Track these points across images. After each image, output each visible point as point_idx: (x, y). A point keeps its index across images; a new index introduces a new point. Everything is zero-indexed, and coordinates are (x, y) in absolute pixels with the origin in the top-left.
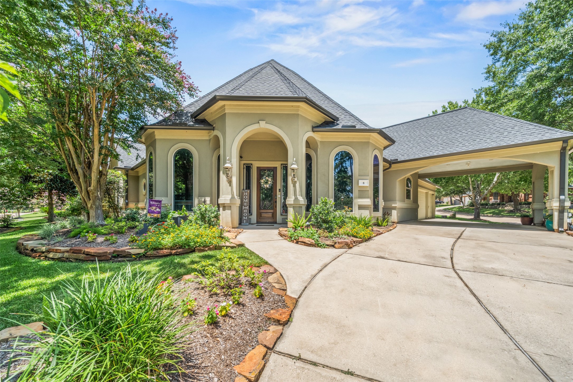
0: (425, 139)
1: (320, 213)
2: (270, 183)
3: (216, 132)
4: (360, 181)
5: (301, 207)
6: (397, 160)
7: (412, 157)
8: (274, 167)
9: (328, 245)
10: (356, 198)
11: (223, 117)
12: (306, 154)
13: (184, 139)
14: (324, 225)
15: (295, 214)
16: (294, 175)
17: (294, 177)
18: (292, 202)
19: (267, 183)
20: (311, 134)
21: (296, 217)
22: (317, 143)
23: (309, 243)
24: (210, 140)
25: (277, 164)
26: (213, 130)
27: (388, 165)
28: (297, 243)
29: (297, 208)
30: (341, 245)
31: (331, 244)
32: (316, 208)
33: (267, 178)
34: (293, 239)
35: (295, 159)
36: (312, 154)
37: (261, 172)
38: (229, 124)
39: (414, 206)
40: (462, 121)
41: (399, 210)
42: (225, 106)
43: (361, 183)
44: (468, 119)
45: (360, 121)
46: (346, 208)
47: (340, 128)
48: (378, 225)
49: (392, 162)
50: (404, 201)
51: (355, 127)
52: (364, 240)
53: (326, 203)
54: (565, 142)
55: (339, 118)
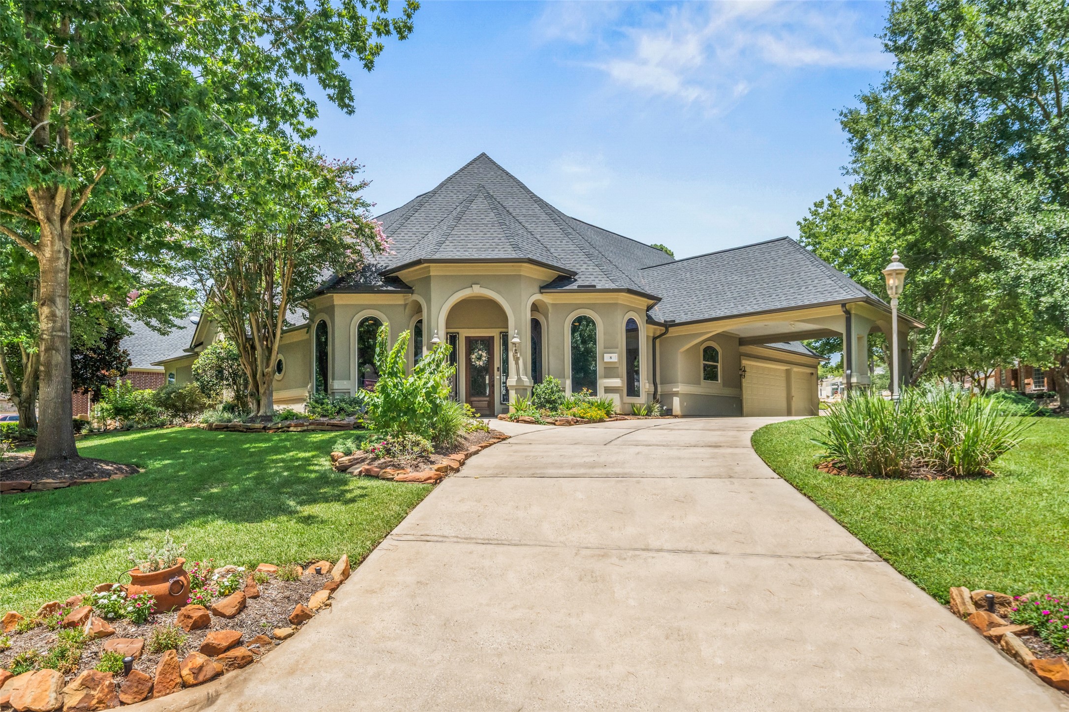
0: (721, 288)
1: (544, 393)
2: (484, 359)
3: (415, 297)
4: (605, 355)
5: (526, 389)
6: (675, 321)
8: (489, 337)
9: (548, 423)
10: (601, 378)
11: (427, 280)
12: (532, 319)
13: (372, 305)
14: (548, 405)
15: (519, 397)
16: (516, 350)
17: (517, 353)
18: (514, 384)
19: (480, 358)
20: (538, 297)
21: (519, 400)
22: (547, 306)
23: (529, 420)
24: (406, 305)
25: (495, 333)
26: (412, 294)
27: (664, 329)
28: (518, 422)
29: (521, 390)
30: (562, 423)
31: (551, 421)
32: (541, 388)
33: (480, 352)
34: (513, 419)
35: (517, 331)
36: (542, 319)
37: (472, 344)
38: (435, 288)
39: (728, 392)
40: (772, 262)
41: (685, 397)
42: (429, 267)
43: (607, 358)
44: (779, 260)
45: (607, 274)
46: (585, 390)
47: (576, 287)
48: (634, 414)
49: (668, 325)
50: (698, 383)
51: (595, 286)
52: (592, 421)
53: (551, 382)
54: (844, 305)
55: (578, 271)
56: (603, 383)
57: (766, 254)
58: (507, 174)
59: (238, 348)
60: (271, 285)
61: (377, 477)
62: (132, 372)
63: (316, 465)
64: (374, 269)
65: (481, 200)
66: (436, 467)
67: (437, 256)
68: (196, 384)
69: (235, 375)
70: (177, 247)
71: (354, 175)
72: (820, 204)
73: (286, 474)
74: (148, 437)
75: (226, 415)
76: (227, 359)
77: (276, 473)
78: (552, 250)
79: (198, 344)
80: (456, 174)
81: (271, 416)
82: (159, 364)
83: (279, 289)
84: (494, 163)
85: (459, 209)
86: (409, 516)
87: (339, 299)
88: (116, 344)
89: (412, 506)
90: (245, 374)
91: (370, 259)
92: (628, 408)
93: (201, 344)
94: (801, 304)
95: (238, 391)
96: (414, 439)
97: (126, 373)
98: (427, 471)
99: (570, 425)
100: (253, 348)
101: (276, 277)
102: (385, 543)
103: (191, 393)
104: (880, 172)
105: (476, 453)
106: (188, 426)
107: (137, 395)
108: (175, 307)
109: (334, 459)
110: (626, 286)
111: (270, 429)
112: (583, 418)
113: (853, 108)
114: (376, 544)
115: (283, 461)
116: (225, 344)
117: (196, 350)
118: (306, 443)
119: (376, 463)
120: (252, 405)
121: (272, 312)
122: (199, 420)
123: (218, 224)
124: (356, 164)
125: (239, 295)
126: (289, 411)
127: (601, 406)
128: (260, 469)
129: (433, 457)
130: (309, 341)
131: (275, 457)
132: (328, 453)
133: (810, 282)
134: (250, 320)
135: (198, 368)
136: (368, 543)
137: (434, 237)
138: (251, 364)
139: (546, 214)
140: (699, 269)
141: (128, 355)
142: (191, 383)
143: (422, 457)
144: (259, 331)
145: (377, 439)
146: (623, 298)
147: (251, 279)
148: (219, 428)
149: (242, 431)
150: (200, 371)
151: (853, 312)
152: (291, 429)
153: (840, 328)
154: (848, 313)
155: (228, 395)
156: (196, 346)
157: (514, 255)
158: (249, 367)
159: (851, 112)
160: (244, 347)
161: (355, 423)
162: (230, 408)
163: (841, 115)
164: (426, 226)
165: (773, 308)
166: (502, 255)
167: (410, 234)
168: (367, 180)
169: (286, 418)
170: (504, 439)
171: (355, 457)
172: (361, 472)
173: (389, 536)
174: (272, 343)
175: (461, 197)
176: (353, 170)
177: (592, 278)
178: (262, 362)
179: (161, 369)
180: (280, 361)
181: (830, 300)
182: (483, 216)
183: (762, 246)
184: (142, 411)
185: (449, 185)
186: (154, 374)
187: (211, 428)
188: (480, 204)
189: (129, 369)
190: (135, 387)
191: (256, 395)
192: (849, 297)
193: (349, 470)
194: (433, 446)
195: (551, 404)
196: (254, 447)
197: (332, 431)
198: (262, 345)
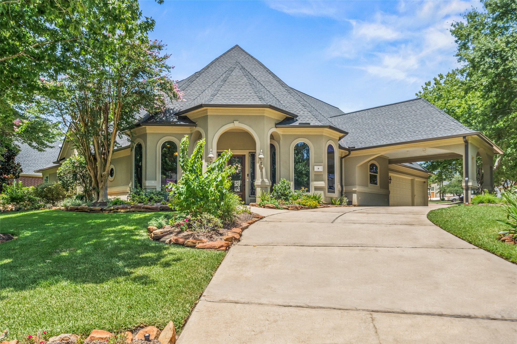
0: (382, 128)
1: (280, 189)
2: (239, 168)
3: (198, 129)
4: (315, 167)
5: (267, 187)
6: (354, 147)
7: (367, 146)
8: (242, 155)
9: (284, 208)
10: (312, 181)
11: (206, 118)
12: (270, 144)
13: (170, 133)
14: (283, 197)
15: (262, 192)
16: (261, 162)
17: (261, 164)
18: (260, 184)
19: (237, 168)
20: (274, 130)
21: (263, 194)
22: (279, 136)
23: (272, 206)
24: (192, 134)
25: (246, 153)
26: (196, 127)
27: (347, 152)
28: (264, 207)
29: (263, 187)
30: (293, 208)
31: (286, 207)
32: (278, 186)
33: (237, 164)
34: (261, 205)
35: (261, 151)
36: (276, 144)
37: (232, 159)
38: (210, 122)
39: (382, 191)
40: (414, 112)
41: (360, 194)
42: (207, 109)
43: (316, 169)
44: (418, 111)
45: (316, 117)
46: (303, 188)
47: (298, 124)
48: (332, 204)
49: (350, 150)
50: (367, 186)
51: (309, 124)
52: (310, 207)
53: (284, 183)
54: (464, 137)
55: (298, 115)
56: (314, 184)
57: (409, 108)
58: (252, 57)
59: (86, 159)
60: (107, 120)
61: (183, 245)
62: (23, 177)
63: (137, 235)
64: (172, 111)
65: (238, 70)
66: (225, 237)
67: (212, 103)
68: (60, 182)
69: (83, 176)
70: (44, 90)
71: (160, 52)
72: (428, 84)
73: (116, 241)
74: (27, 215)
75: (78, 202)
76: (79, 167)
77: (108, 241)
78: (282, 102)
79: (62, 159)
80: (221, 56)
81: (106, 202)
82: (39, 171)
83: (112, 123)
84: (244, 51)
85: (224, 76)
86: (214, 278)
87: (150, 129)
88: (13, 159)
89: (215, 269)
90: (91, 177)
91: (169, 106)
92: (329, 200)
93: (64, 159)
94: (436, 137)
95: (86, 187)
96: (209, 217)
97: (19, 177)
98: (219, 242)
99: (298, 210)
100: (95, 159)
101: (110, 115)
102: (201, 304)
103: (57, 187)
104: (484, 56)
105: (247, 227)
106: (54, 208)
107: (25, 189)
108: (47, 135)
109: (150, 231)
110: (328, 124)
111: (105, 210)
112: (304, 205)
113: (459, 22)
114: (194, 305)
115: (114, 232)
116: (78, 157)
117: (60, 162)
118: (130, 220)
119: (181, 235)
120: (94, 196)
121: (107, 136)
122: (61, 205)
123: (73, 78)
124: (162, 44)
125: (86, 125)
126: (118, 199)
127: (314, 198)
128: (97, 238)
129: (221, 231)
130: (131, 156)
131: (108, 229)
132: (146, 227)
133: (440, 124)
134: (93, 141)
135: (61, 172)
136: (188, 306)
137: (209, 92)
138: (94, 169)
139: (277, 81)
140: (367, 117)
141: (20, 166)
142: (57, 182)
143: (214, 230)
144: (99, 149)
145: (180, 218)
146: (327, 132)
147: (94, 115)
148: (72, 210)
149: (87, 212)
150: (62, 174)
151: (469, 142)
152: (119, 210)
153: (461, 151)
154: (466, 142)
155: (79, 190)
156: (61, 160)
157: (260, 103)
158: (92, 171)
159: (458, 24)
160: (89, 159)
161: (161, 207)
162: (81, 197)
163: (452, 26)
164: (203, 87)
165: (418, 139)
166: (253, 103)
167: (194, 91)
168: (169, 54)
169: (116, 204)
170: (261, 218)
171: (165, 230)
172: (170, 241)
173: (202, 298)
174: (107, 156)
175: (224, 70)
176: (160, 48)
177: (307, 119)
178: (101, 168)
179: (40, 175)
180: (112, 170)
181: (455, 134)
182: (239, 80)
183: (406, 103)
184: (28, 199)
185: (216, 63)
186: (36, 177)
187: (68, 209)
188: (237, 72)
189: (21, 174)
190: (24, 185)
191: (96, 189)
192: (468, 132)
193: (162, 240)
194: (222, 223)
195: (285, 196)
196: (94, 222)
197: (146, 212)
198: (101, 158)
